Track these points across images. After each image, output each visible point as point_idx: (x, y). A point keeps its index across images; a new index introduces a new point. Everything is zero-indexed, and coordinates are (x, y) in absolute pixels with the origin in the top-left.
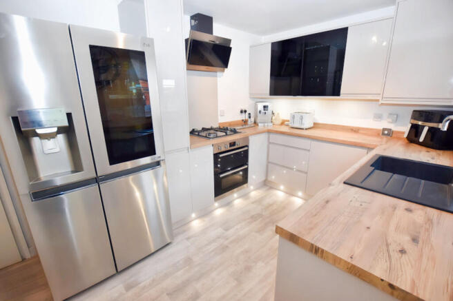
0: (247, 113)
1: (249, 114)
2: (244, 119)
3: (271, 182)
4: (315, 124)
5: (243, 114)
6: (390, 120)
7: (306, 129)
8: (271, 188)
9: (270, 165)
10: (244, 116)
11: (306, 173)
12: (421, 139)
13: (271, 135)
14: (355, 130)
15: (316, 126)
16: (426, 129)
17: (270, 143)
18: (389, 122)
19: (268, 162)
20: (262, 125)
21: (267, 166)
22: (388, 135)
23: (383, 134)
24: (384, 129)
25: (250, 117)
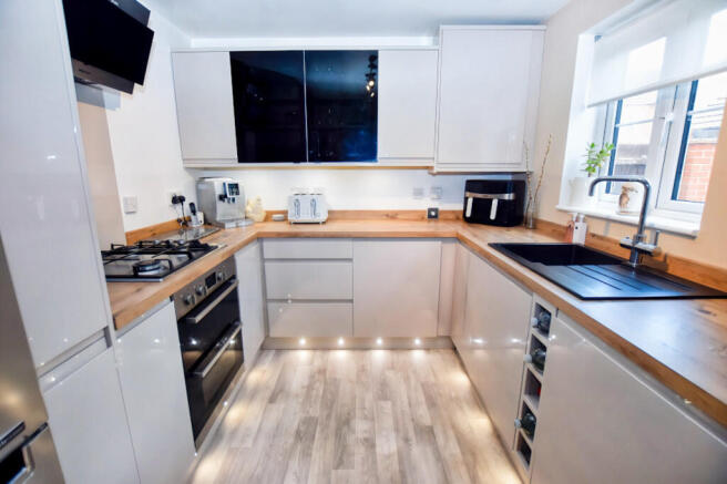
0: (186, 204)
1: (192, 205)
2: (181, 217)
3: (276, 339)
4: (330, 212)
5: (179, 206)
6: (435, 196)
7: (324, 223)
8: (279, 351)
9: (271, 306)
10: (181, 211)
11: (351, 301)
12: (493, 216)
13: (266, 244)
14: (392, 216)
15: (333, 216)
16: (495, 203)
17: (263, 260)
18: (433, 199)
19: (266, 300)
20: (233, 225)
21: (266, 311)
22: (436, 217)
23: (430, 217)
24: (430, 210)
25: (194, 212)
